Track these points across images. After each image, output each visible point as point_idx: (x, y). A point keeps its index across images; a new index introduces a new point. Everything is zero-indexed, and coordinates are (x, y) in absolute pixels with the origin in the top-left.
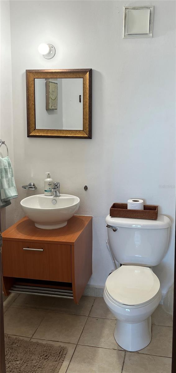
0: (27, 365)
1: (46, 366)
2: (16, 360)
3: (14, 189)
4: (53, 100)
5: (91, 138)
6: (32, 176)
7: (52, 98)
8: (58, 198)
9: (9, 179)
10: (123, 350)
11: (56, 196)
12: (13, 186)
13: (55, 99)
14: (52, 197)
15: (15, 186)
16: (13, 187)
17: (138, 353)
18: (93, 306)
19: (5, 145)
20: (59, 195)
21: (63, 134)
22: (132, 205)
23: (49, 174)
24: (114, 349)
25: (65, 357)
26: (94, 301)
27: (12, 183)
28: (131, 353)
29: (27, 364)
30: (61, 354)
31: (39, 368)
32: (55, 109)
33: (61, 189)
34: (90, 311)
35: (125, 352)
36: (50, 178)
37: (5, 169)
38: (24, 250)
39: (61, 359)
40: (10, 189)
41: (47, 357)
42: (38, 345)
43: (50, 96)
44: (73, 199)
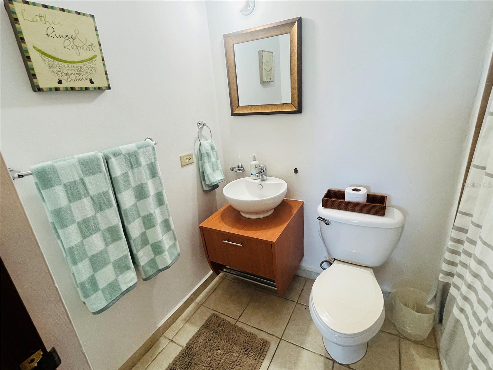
0: (226, 358)
1: (244, 364)
2: (218, 348)
3: (220, 172)
4: (268, 71)
5: (301, 113)
6: (240, 157)
7: (266, 69)
8: (264, 182)
9: (213, 163)
10: (331, 358)
11: (263, 180)
12: (218, 169)
13: (270, 70)
14: (258, 181)
15: (220, 170)
16: (219, 171)
17: (350, 368)
18: (303, 289)
19: (207, 126)
20: (265, 179)
21: (268, 109)
22: (351, 196)
23: (254, 156)
24: (320, 355)
25: (265, 355)
26: (305, 284)
27: (218, 166)
28: (340, 366)
29: (227, 356)
30: (261, 351)
31: (237, 365)
32: (271, 81)
33: (268, 173)
34: (300, 296)
35: (334, 363)
36: (255, 160)
37: (207, 153)
38: (224, 242)
39: (261, 358)
40: (215, 174)
41: (247, 352)
42: (242, 332)
43: (264, 67)
44: (281, 184)
